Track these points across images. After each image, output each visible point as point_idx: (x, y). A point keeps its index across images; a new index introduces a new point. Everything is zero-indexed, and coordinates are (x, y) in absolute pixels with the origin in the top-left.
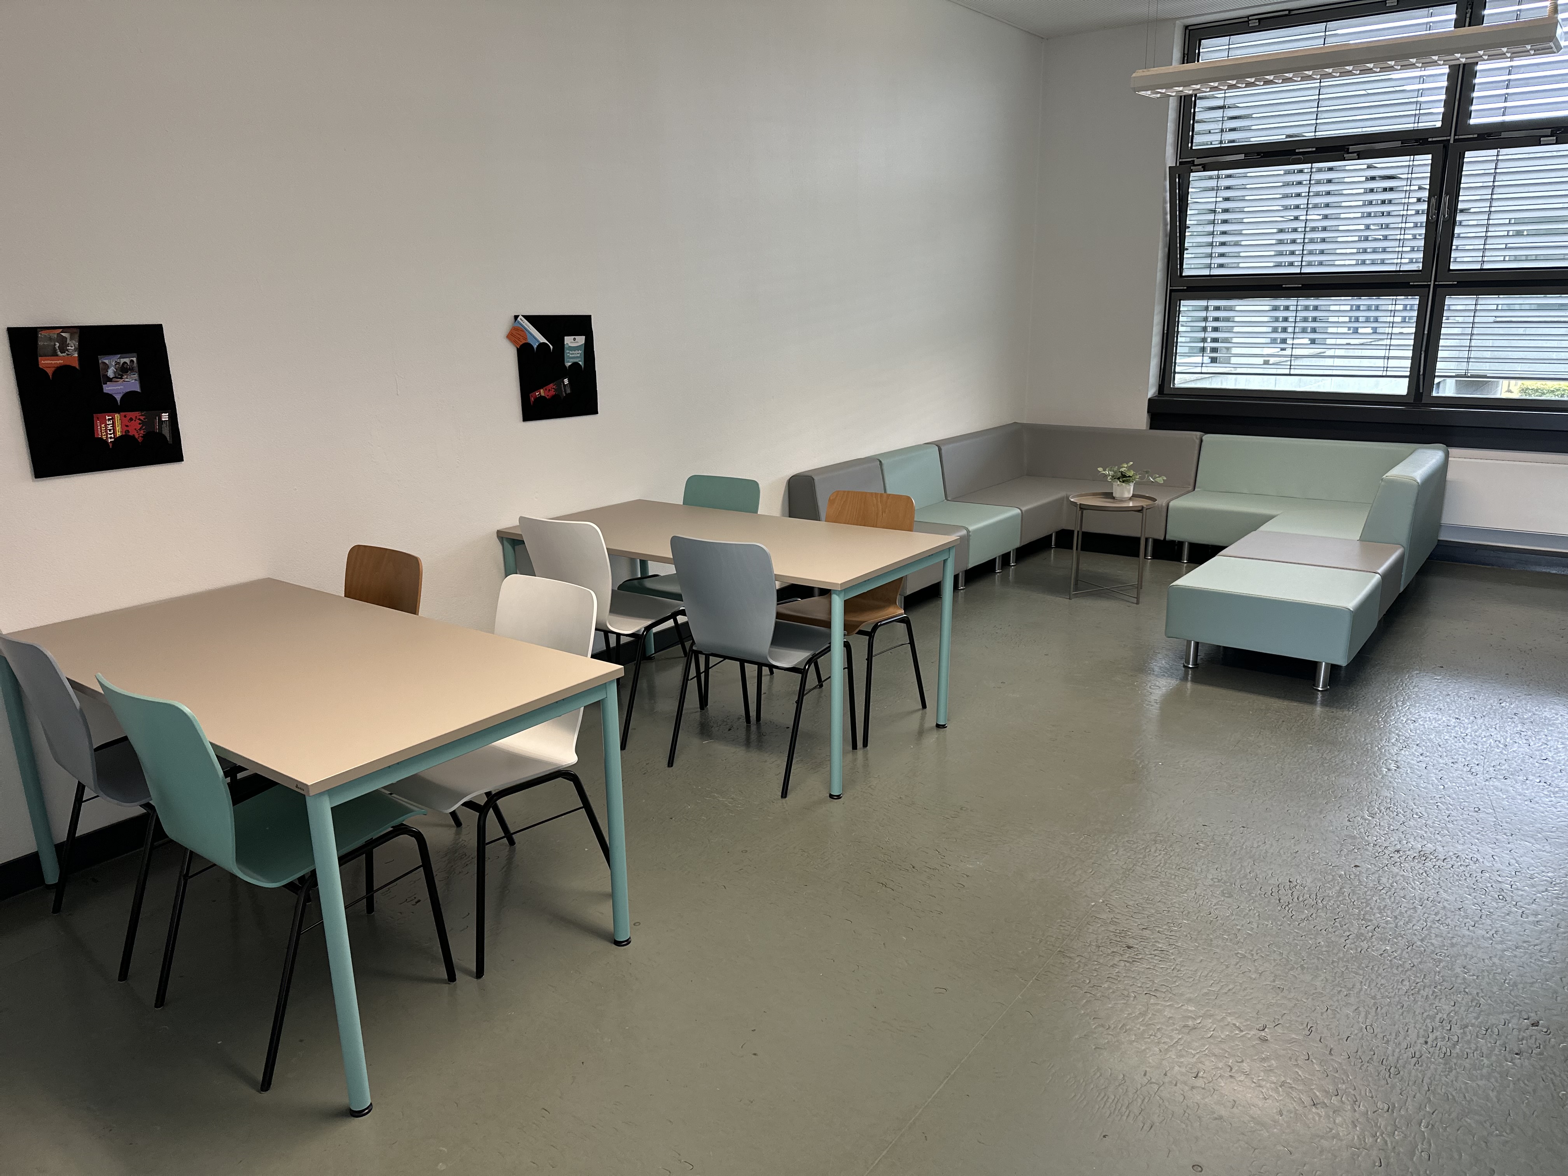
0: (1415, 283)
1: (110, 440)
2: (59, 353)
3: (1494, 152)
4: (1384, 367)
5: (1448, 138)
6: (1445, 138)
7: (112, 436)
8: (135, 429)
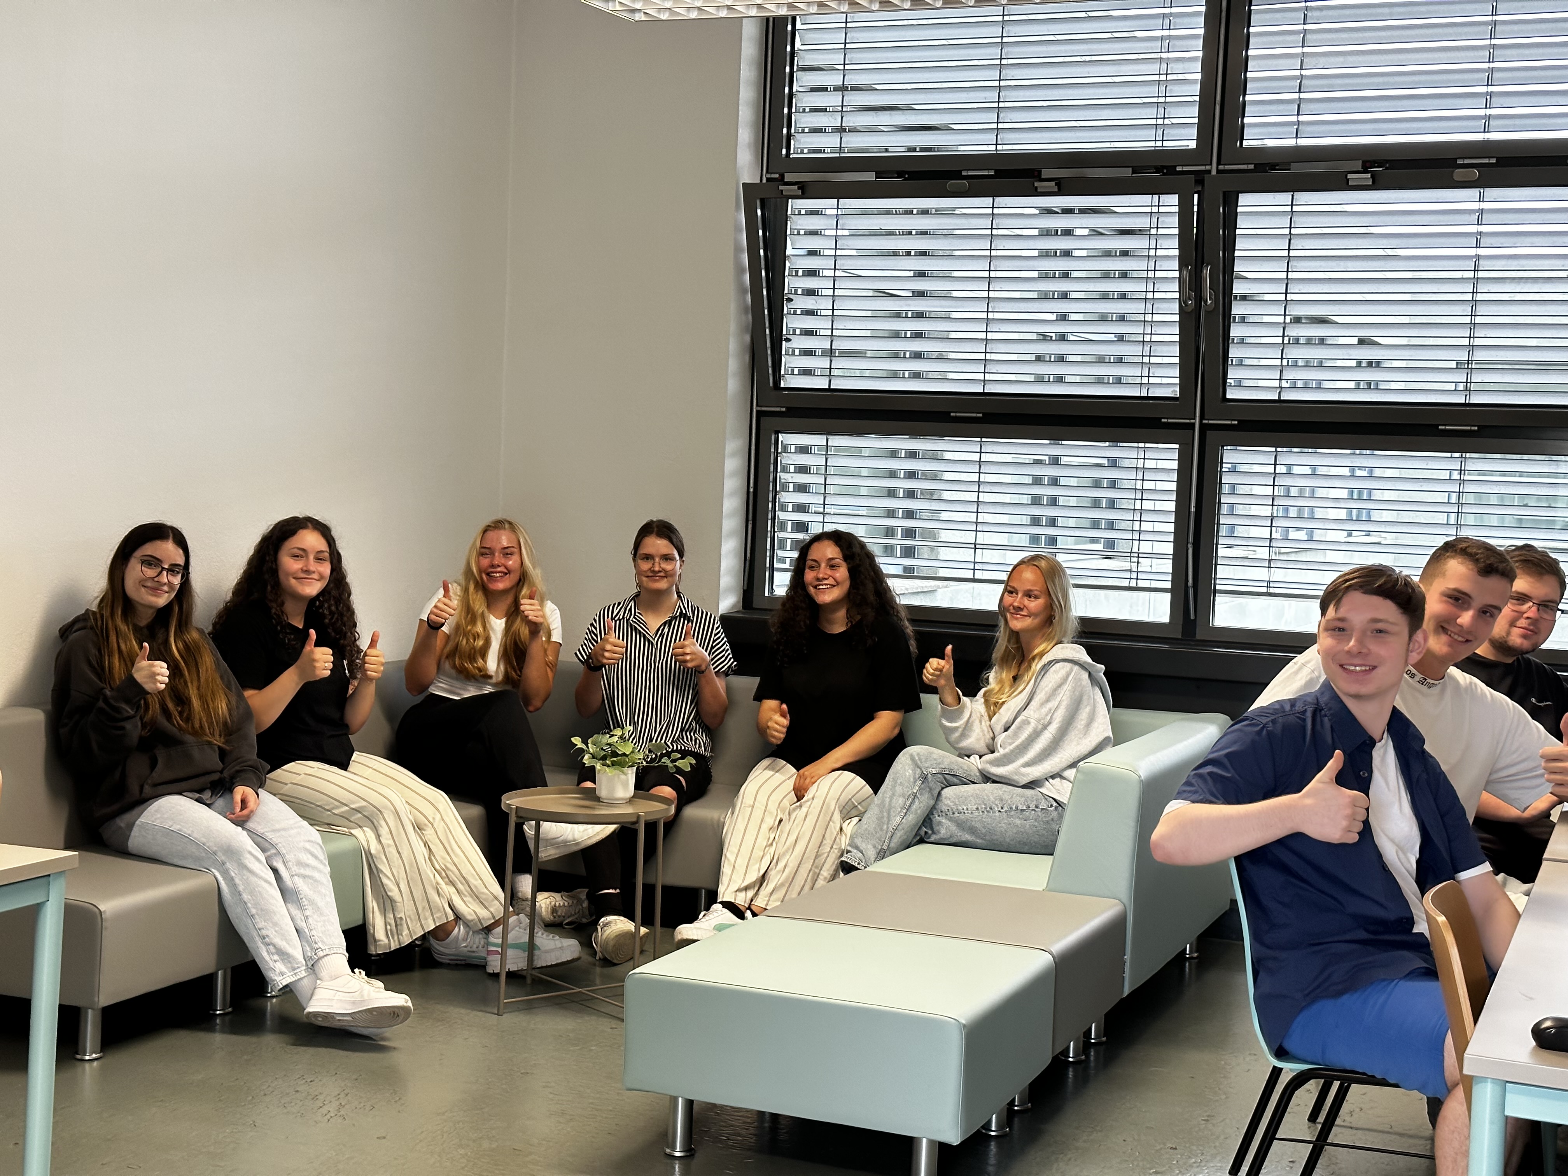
0: (1170, 421)
3: (1285, 197)
4: (1131, 571)
5: (1208, 167)
6: (1202, 168)
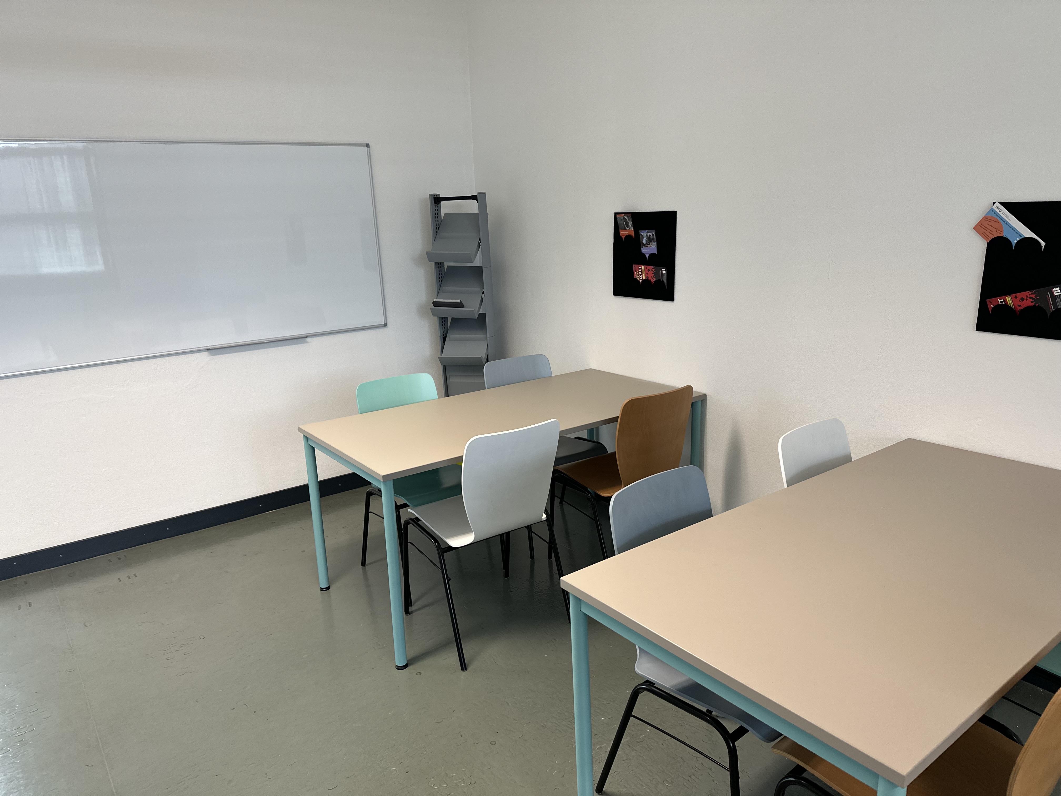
1: (641, 281)
2: (626, 228)
7: (641, 278)
8: (651, 277)
